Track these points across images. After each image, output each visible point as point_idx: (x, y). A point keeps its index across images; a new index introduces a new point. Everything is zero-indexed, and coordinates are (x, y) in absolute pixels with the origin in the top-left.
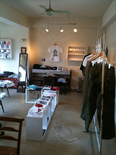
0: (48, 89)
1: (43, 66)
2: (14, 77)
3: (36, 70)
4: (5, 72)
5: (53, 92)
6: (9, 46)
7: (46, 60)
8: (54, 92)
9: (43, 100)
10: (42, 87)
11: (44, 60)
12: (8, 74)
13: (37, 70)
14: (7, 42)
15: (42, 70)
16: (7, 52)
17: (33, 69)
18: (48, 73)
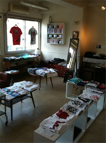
0: (94, 87)
1: (97, 55)
2: (63, 65)
3: (87, 58)
4: (55, 59)
5: (97, 93)
6: (62, 30)
7: (101, 47)
8: (100, 92)
9: (74, 106)
10: (88, 82)
11: (100, 47)
12: (58, 62)
13: (89, 58)
14: (60, 26)
15: (94, 59)
16: (60, 37)
17: (84, 57)
18: (102, 64)
